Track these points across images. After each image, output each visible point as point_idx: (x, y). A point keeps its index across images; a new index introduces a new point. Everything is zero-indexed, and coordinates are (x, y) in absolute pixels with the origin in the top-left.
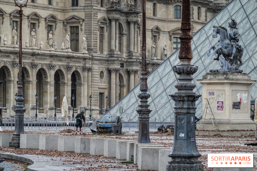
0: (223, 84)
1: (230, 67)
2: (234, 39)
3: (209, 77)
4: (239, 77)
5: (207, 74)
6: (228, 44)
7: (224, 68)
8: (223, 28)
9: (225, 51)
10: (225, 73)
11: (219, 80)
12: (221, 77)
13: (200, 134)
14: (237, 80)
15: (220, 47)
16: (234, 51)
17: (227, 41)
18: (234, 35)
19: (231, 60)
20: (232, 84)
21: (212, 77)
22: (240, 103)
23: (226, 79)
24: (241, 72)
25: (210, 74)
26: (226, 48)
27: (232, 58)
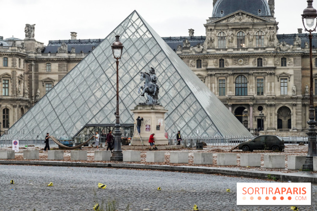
0: (150, 112)
1: (154, 100)
2: (154, 81)
3: (139, 108)
4: (159, 108)
5: (138, 106)
6: (152, 85)
7: (150, 101)
8: (147, 74)
9: (150, 89)
10: (150, 105)
11: (147, 110)
12: (148, 108)
13: (136, 148)
14: (160, 110)
15: (147, 87)
16: (155, 90)
17: (151, 83)
18: (155, 79)
19: (154, 96)
20: (156, 113)
21: (141, 108)
22: (160, 126)
23: (152, 109)
24: (158, 104)
25: (140, 106)
26: (151, 87)
27: (154, 94)
